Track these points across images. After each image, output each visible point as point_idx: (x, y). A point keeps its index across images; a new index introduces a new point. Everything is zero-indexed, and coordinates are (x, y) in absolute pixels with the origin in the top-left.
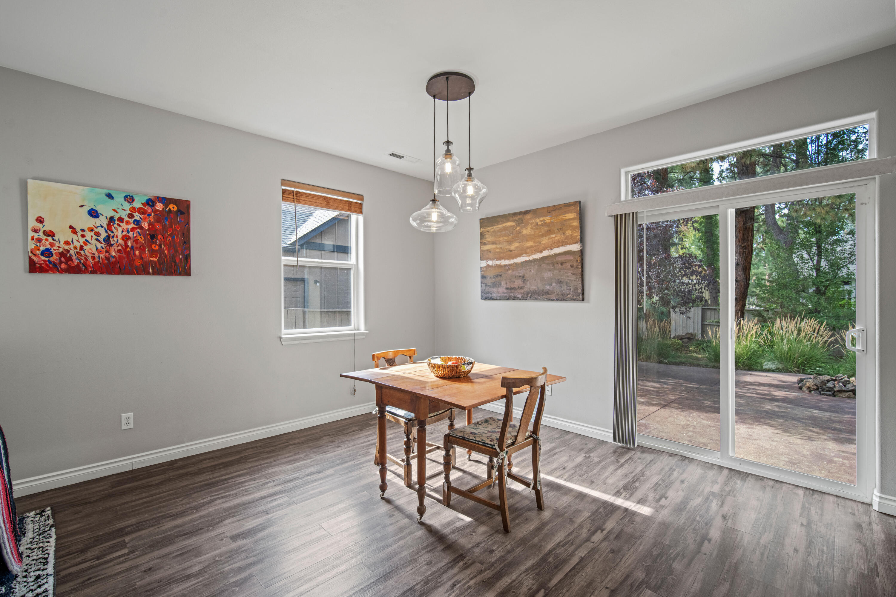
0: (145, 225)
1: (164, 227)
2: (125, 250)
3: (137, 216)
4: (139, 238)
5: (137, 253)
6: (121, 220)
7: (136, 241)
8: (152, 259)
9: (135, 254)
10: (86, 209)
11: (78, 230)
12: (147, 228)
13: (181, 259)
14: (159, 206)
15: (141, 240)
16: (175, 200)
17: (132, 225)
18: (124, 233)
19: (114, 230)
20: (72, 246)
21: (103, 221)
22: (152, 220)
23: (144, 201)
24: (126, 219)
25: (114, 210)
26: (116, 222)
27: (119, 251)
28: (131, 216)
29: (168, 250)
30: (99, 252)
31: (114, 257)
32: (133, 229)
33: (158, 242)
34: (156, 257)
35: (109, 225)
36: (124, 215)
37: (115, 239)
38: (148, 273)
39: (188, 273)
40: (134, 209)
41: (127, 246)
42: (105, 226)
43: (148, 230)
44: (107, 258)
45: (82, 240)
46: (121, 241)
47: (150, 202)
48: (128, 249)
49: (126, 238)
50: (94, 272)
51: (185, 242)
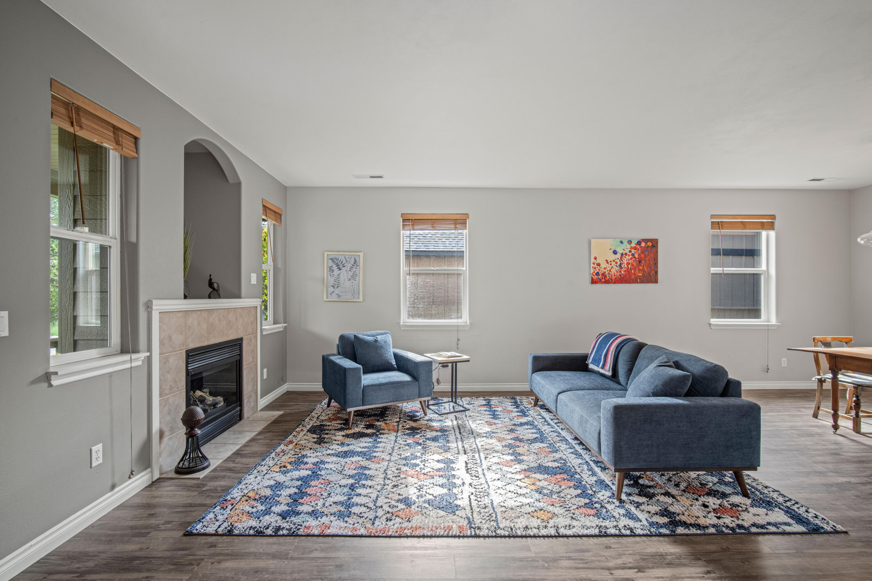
0: (636, 256)
1: (645, 256)
2: (628, 271)
3: (633, 251)
4: (633, 263)
5: (633, 271)
6: (626, 254)
7: (632, 265)
8: (639, 274)
9: (632, 272)
10: (612, 250)
11: (609, 261)
12: (637, 257)
13: (653, 274)
14: (643, 244)
15: (635, 264)
16: (651, 239)
17: (631, 257)
18: (627, 261)
19: (623, 260)
20: (606, 270)
21: (618, 256)
22: (640, 252)
23: (636, 243)
24: (628, 253)
25: (623, 249)
26: (624, 256)
27: (625, 271)
28: (630, 251)
29: (647, 269)
30: (617, 272)
31: (623, 274)
32: (631, 259)
33: (642, 265)
34: (641, 273)
35: (621, 258)
36: (627, 251)
37: (624, 265)
38: (638, 283)
39: (656, 282)
40: (631, 248)
41: (628, 268)
42: (620, 258)
43: (638, 258)
44: (620, 275)
45: (610, 266)
46: (626, 266)
47: (639, 243)
48: (629, 270)
49: (628, 264)
50: (615, 283)
51: (655, 264)
